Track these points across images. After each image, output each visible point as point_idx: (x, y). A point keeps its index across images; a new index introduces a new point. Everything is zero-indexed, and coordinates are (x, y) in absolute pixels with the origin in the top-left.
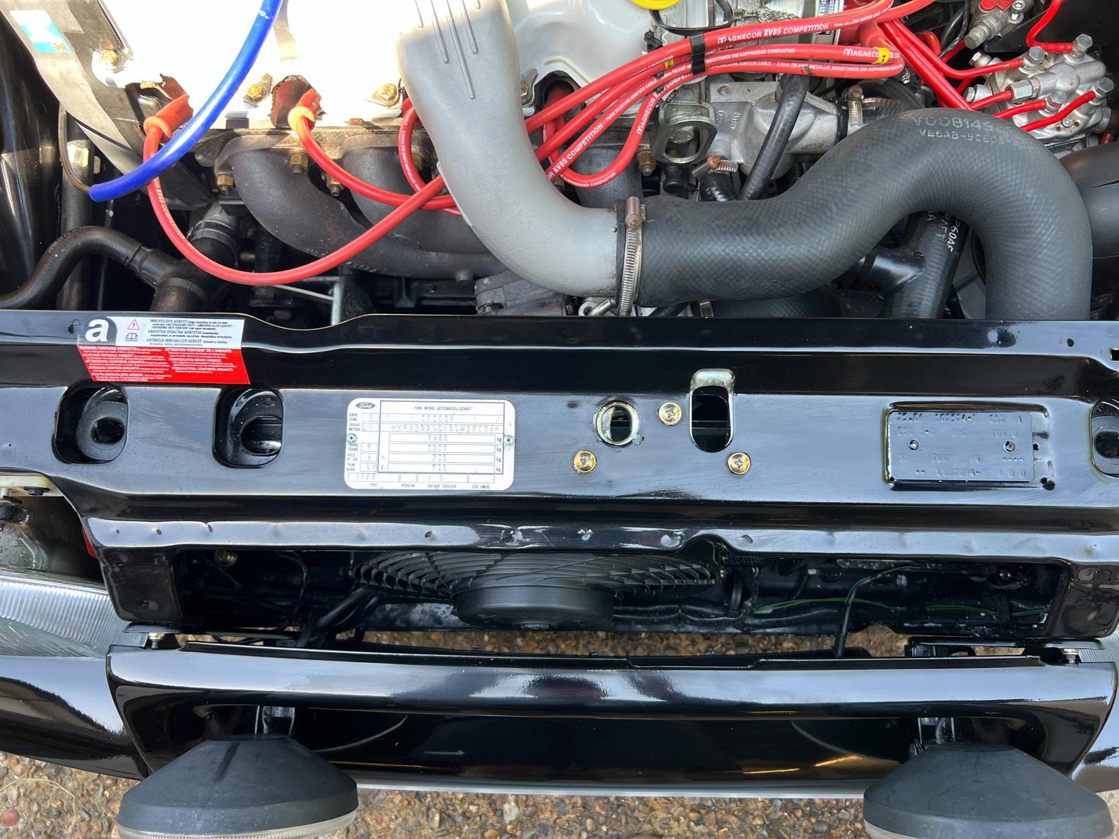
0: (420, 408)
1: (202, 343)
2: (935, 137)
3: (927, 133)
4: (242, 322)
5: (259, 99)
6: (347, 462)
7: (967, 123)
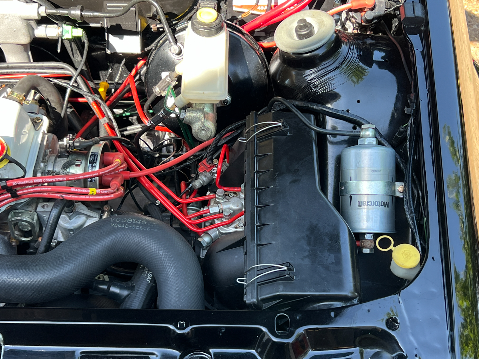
2: (118, 227)
3: (114, 225)
7: (134, 221)
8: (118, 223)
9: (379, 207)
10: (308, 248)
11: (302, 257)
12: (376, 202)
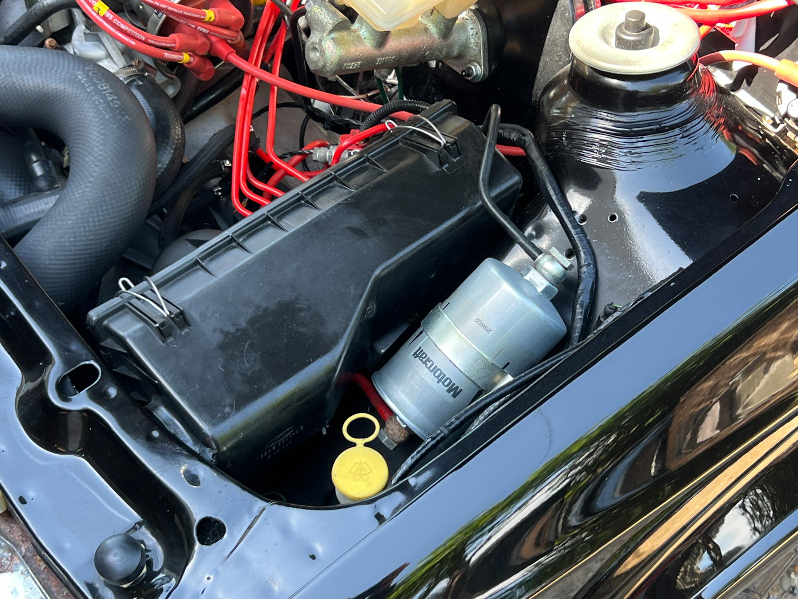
7: (108, 91)
8: (88, 76)
9: (438, 382)
10: (244, 325)
11: (218, 328)
12: (439, 372)
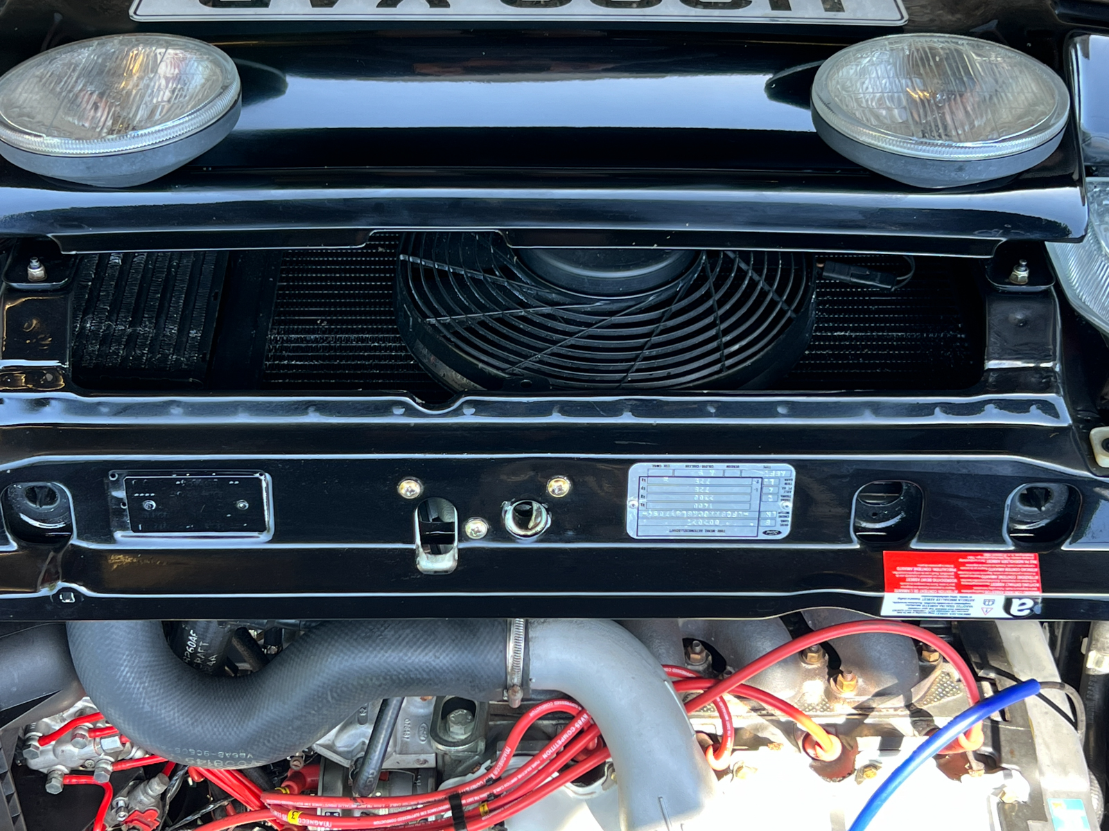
0: (720, 531)
1: (922, 598)
2: (238, 753)
3: (247, 756)
4: (882, 614)
5: (866, 767)
6: (793, 486)
